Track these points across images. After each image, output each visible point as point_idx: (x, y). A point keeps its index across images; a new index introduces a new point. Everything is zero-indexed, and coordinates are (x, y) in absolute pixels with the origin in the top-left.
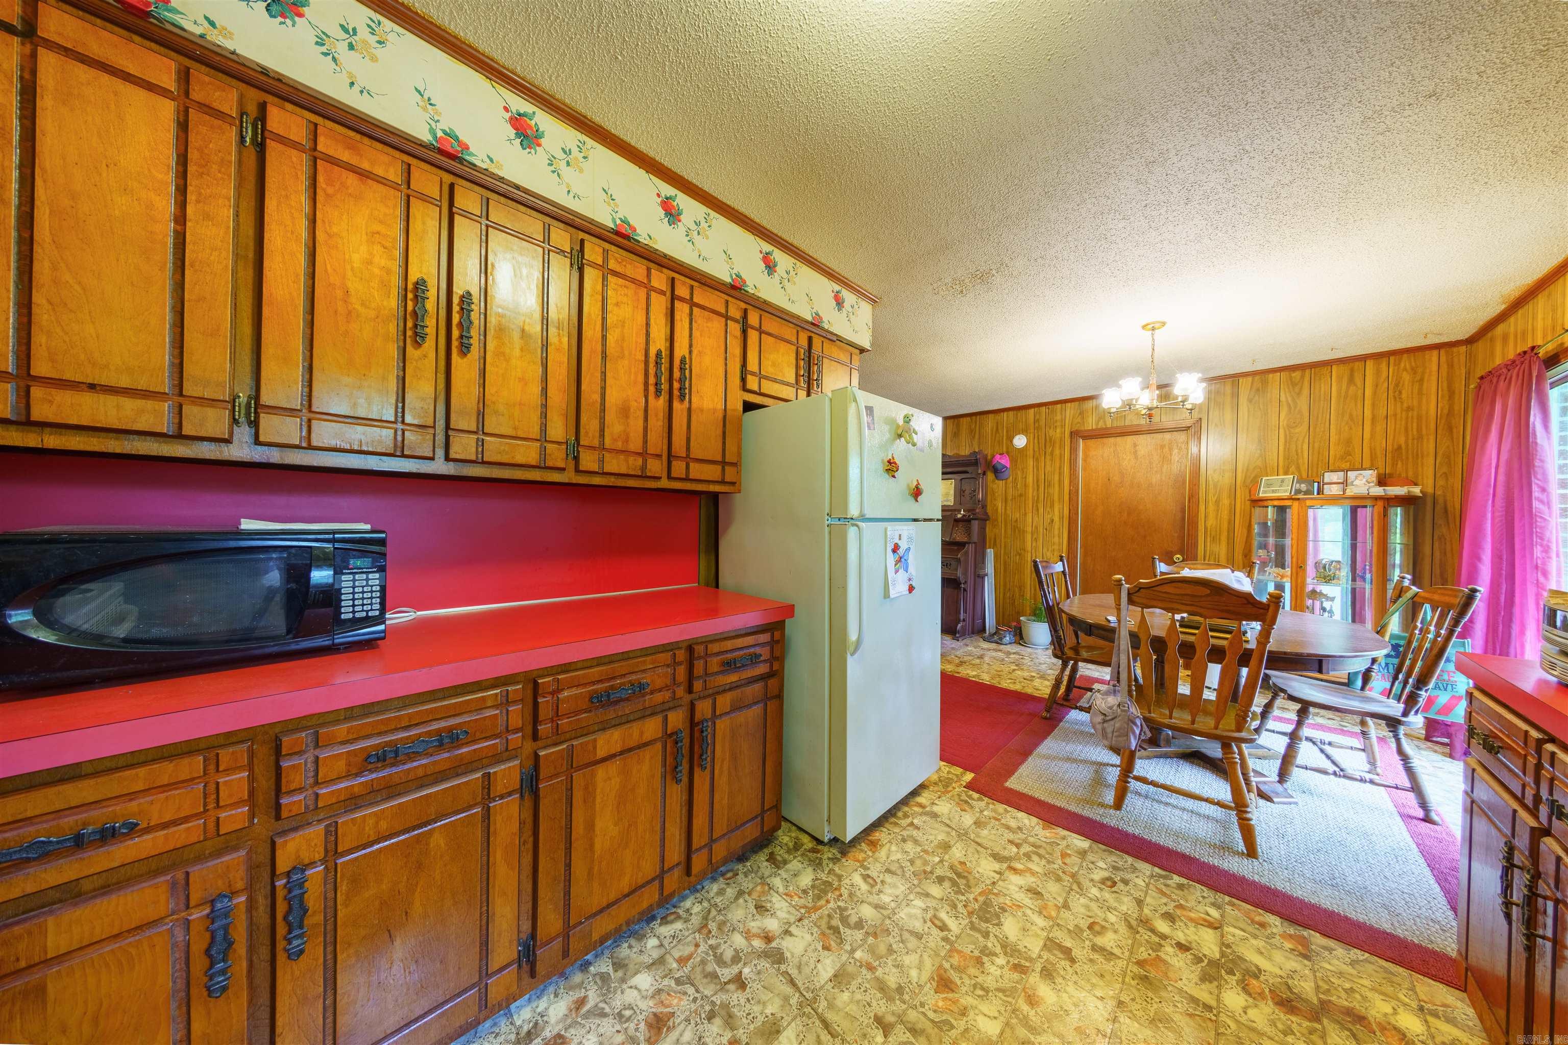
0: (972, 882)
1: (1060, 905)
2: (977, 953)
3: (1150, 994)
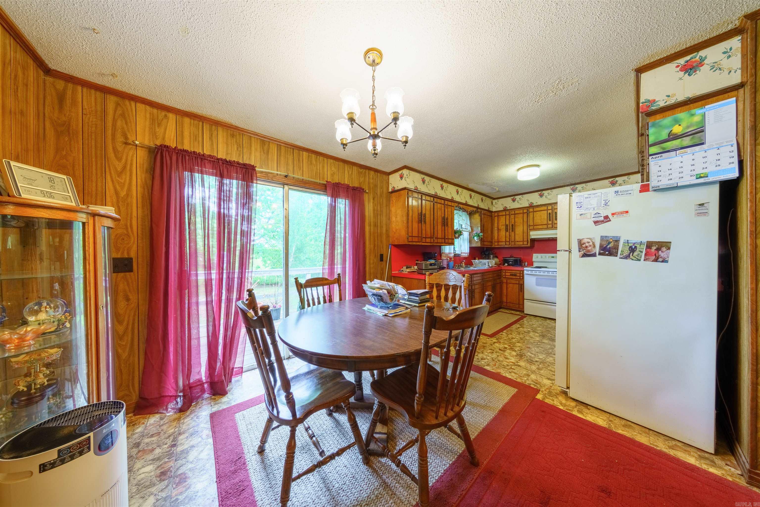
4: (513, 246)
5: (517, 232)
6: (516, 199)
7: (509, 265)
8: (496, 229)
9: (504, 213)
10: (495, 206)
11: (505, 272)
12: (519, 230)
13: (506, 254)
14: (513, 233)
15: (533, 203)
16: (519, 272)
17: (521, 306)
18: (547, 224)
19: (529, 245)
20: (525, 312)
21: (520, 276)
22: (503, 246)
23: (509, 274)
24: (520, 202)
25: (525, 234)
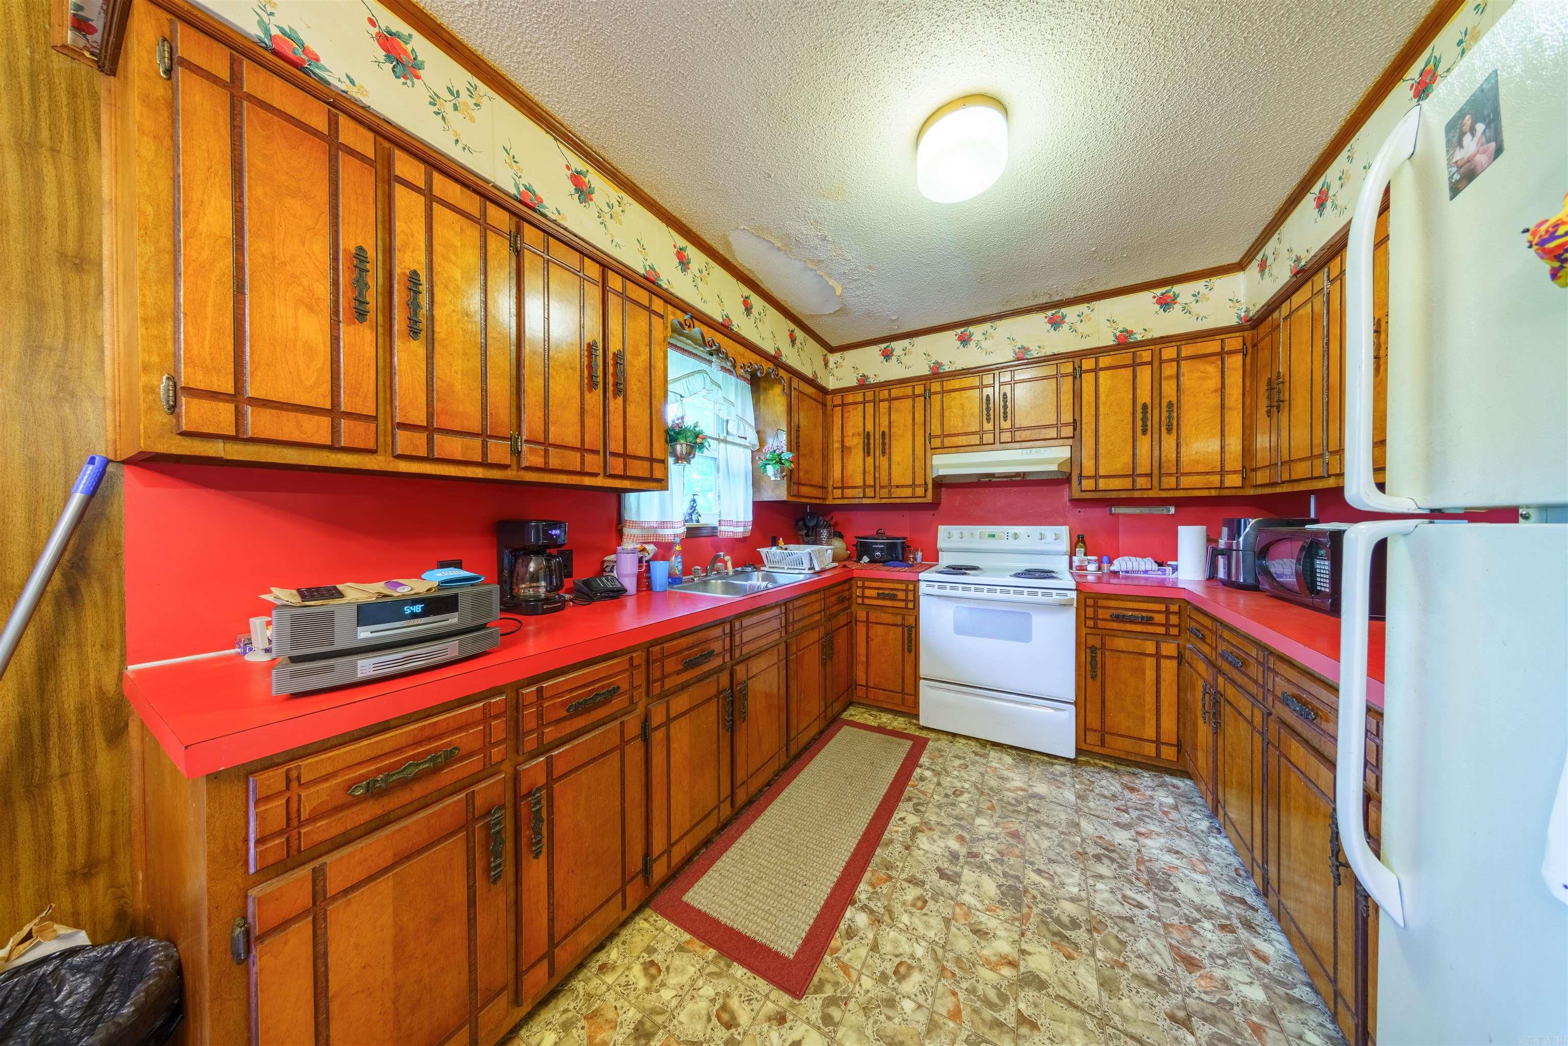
0: (1044, 929)
1: (953, 922)
2: (1006, 859)
3: (888, 859)
4: (884, 501)
5: (896, 458)
6: (893, 351)
7: (873, 561)
8: (837, 445)
9: (860, 398)
10: (836, 371)
11: (864, 588)
12: (901, 451)
13: (863, 526)
14: (886, 458)
15: (940, 364)
16: (903, 587)
17: (910, 699)
18: (981, 432)
19: (929, 498)
20: (922, 722)
21: (906, 600)
22: (857, 501)
23: (874, 593)
24: (904, 359)
25: (919, 464)
